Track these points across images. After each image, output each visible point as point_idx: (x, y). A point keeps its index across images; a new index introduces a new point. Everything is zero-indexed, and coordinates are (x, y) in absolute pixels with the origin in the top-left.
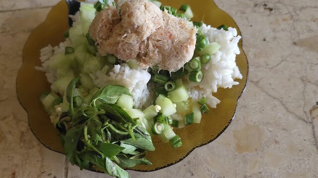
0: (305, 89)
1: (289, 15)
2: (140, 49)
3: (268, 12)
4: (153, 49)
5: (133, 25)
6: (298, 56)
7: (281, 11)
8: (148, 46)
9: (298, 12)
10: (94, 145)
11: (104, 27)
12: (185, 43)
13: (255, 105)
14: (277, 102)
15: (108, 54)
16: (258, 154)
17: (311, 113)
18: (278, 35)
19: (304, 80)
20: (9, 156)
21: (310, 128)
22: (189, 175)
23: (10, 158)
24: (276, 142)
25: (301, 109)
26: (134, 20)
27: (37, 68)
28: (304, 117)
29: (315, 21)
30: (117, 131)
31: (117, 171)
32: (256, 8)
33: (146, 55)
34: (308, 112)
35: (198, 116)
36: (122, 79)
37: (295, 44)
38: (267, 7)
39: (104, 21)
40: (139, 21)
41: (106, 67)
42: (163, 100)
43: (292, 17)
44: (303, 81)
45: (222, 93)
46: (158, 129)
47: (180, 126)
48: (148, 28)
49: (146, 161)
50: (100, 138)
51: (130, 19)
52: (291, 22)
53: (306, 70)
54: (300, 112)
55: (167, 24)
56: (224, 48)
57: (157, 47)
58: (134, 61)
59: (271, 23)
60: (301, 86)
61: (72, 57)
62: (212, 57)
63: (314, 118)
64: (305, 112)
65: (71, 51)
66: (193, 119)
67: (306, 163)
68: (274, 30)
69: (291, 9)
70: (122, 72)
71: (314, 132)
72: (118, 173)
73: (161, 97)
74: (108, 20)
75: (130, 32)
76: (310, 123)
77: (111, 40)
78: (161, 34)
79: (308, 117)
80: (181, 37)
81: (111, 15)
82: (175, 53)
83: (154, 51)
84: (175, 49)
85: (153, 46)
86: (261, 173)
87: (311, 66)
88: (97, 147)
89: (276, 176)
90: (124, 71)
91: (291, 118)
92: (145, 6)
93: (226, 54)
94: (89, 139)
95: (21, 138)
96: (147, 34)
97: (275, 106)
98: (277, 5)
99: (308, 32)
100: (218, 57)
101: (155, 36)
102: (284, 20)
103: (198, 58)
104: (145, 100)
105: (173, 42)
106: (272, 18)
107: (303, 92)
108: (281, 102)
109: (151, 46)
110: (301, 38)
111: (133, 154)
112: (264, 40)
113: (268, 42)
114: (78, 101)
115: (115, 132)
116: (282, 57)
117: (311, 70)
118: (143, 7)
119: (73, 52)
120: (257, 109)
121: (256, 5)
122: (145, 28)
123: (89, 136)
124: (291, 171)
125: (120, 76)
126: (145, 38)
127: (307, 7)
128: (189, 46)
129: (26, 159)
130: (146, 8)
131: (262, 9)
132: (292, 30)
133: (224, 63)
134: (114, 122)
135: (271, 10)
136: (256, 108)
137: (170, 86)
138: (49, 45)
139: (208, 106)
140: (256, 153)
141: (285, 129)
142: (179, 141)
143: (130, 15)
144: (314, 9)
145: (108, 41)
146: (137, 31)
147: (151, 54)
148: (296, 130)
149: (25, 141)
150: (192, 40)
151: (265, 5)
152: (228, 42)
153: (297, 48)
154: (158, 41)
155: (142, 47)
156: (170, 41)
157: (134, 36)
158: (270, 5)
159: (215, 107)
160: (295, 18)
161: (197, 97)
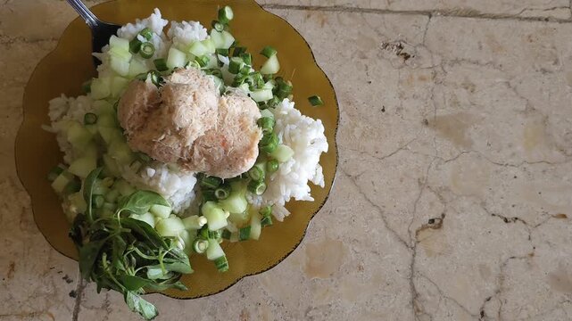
0: (420, 197)
1: (431, 71)
2: (182, 154)
3: (401, 60)
4: (200, 157)
5: (175, 126)
6: (425, 144)
7: (421, 62)
8: (192, 151)
9: (446, 68)
10: (114, 274)
11: (137, 115)
12: (242, 155)
13: (344, 211)
14: (375, 212)
15: (140, 152)
16: (332, 281)
17: (417, 235)
18: (406, 104)
19: (423, 184)
20: (6, 240)
21: (409, 255)
22: (239, 296)
23: (8, 243)
24: (360, 268)
25: (406, 227)
26: (176, 120)
27: (45, 127)
28: (407, 239)
29: (467, 88)
30: (144, 256)
31: (140, 306)
32: (385, 51)
33: (189, 161)
34: (414, 232)
35: (257, 230)
36: (156, 186)
37: (426, 123)
38: (403, 51)
39: (137, 107)
40: (182, 122)
41: (137, 164)
42: (211, 210)
43: (435, 75)
44: (420, 184)
45: (293, 204)
46: (200, 247)
47: (233, 240)
48: (193, 131)
49: (181, 286)
50: (122, 265)
51: (171, 117)
52: (431, 84)
53: (430, 167)
54: (402, 231)
55: (223, 122)
56: (299, 155)
57: (205, 155)
58: (174, 166)
59: (400, 82)
60: (414, 193)
61: (93, 130)
62: (280, 165)
63: (419, 242)
64: (409, 232)
65: (92, 120)
66: (249, 234)
67: (391, 302)
68: (401, 96)
69: (437, 60)
70: (157, 177)
71: (413, 261)
72: (141, 308)
73: (209, 205)
74: (142, 107)
75: (169, 133)
76: (412, 248)
77: (145, 135)
78: (212, 139)
79: (412, 240)
80: (239, 145)
81: (146, 100)
82: (228, 166)
83: (200, 160)
84: (228, 161)
85: (200, 153)
86: (330, 306)
87: (440, 164)
88: (117, 277)
89: (348, 312)
90: (160, 175)
91: (389, 238)
92: (194, 96)
93: (302, 163)
94: (109, 265)
95: (22, 215)
96: (191, 139)
97: (372, 218)
98: (418, 49)
99: (451, 106)
100: (289, 169)
101: (204, 140)
102: (422, 79)
103: (261, 166)
104: (188, 205)
105: (226, 151)
106: (405, 73)
107: (416, 202)
108: (382, 212)
109: (196, 153)
110: (437, 114)
111: (164, 278)
112: (383, 110)
113: (387, 114)
114: (99, 202)
115: (141, 258)
116: (401, 143)
117: (438, 170)
118: (191, 98)
119: (95, 123)
120: (345, 218)
121: (386, 45)
122: (190, 132)
123: (108, 262)
124: (368, 309)
125: (154, 182)
126: (189, 144)
127: (463, 60)
128: (246, 161)
129: (29, 248)
130: (194, 100)
131: (393, 55)
132: (429, 100)
133: (296, 176)
134: (141, 244)
135: (407, 57)
136: (345, 216)
137: (222, 193)
138: (63, 95)
139: (273, 217)
140: (329, 279)
141: (376, 252)
142: (225, 265)
143: (172, 111)
144: (472, 66)
145: (141, 136)
146: (180, 134)
147: (196, 163)
148: (390, 256)
149: (27, 221)
150: (252, 153)
151: (401, 47)
152: (309, 144)
153: (426, 130)
154: (206, 147)
155: (185, 152)
156: (222, 150)
157: (174, 138)
158: (407, 49)
159: (282, 220)
160: (440, 77)
161: (260, 204)
